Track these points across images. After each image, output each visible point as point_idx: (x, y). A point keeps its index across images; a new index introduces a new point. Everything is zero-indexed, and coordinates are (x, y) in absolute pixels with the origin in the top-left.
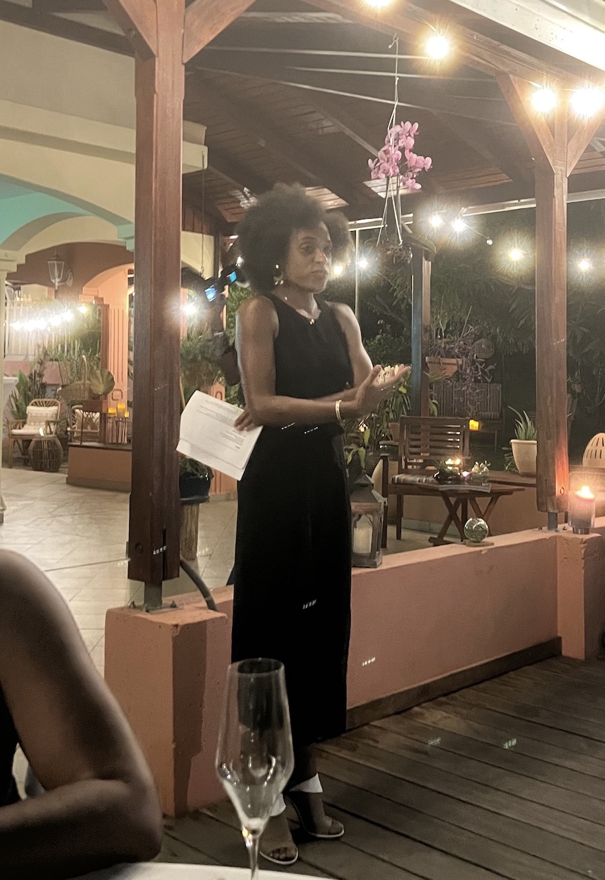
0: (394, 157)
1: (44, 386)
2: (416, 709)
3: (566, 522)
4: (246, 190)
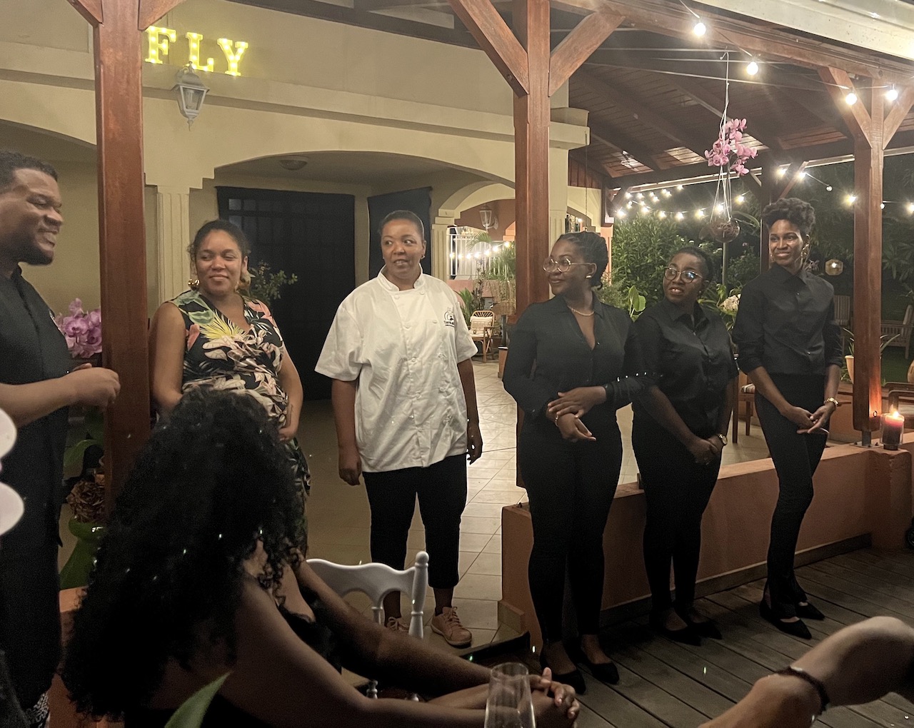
0: (725, 149)
1: (483, 300)
2: (743, 587)
4: (625, 153)
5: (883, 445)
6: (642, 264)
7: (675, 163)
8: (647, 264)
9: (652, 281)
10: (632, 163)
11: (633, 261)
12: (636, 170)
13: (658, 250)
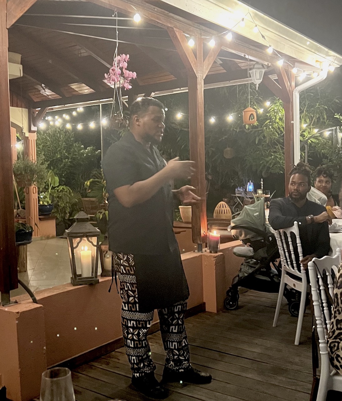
0: (117, 73)
3: (206, 247)
4: (43, 85)
5: (209, 251)
6: (54, 158)
7: (74, 93)
8: (57, 159)
9: (60, 169)
10: (48, 92)
11: (48, 157)
12: (50, 97)
13: (64, 149)
